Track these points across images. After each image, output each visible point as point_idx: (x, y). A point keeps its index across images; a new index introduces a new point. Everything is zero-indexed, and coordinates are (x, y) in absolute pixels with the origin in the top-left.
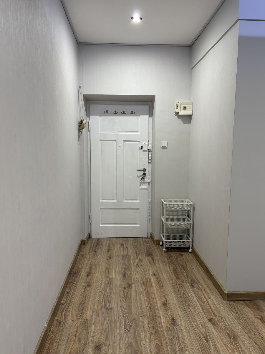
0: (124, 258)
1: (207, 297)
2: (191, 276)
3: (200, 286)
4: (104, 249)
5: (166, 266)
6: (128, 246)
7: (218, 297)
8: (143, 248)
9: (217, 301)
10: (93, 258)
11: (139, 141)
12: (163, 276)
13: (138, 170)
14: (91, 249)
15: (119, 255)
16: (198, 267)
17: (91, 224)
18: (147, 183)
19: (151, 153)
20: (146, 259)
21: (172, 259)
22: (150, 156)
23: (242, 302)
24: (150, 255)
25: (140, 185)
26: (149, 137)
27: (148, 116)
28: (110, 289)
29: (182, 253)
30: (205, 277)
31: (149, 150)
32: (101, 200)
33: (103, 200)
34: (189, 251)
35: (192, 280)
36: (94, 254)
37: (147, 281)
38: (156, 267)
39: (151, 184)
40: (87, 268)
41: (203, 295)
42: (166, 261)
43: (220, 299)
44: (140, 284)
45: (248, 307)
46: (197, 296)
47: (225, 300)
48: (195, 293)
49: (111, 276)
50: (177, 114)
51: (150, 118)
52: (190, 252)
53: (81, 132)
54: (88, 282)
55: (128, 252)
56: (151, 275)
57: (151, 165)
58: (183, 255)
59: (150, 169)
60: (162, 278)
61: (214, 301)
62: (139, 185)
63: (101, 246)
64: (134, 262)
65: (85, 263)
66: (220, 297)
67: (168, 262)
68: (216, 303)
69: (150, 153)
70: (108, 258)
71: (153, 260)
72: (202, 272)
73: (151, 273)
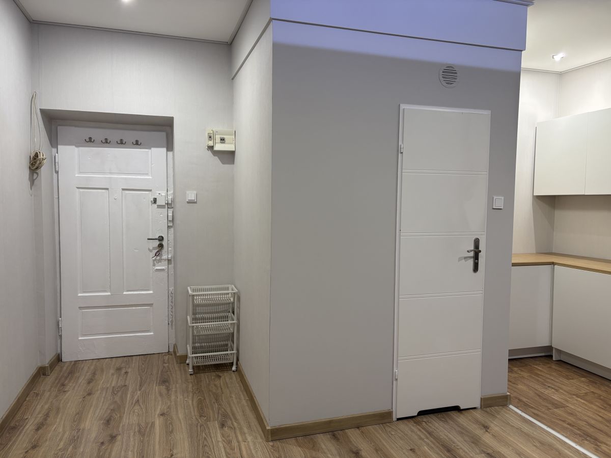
0: (116, 392)
1: (240, 438)
2: (224, 409)
3: (235, 424)
4: (82, 380)
5: (188, 397)
6: (129, 370)
7: (259, 437)
8: (155, 372)
9: (255, 444)
10: (56, 396)
11: (150, 191)
12: (177, 414)
13: (149, 239)
14: (57, 381)
15: (108, 388)
16: (241, 393)
17: (61, 336)
18: (165, 260)
19: (172, 210)
20: (156, 389)
21: (201, 386)
22: (170, 214)
23: (293, 440)
24: (165, 381)
25: (154, 265)
26: (167, 184)
27: (165, 150)
28: (75, 448)
29: (220, 374)
30: (247, 408)
31: (169, 205)
32: (81, 293)
33: (84, 292)
34: (231, 370)
35: (225, 416)
36: (58, 391)
37: (146, 427)
38: (170, 400)
39: (173, 263)
40: (40, 415)
41: (236, 437)
42: (190, 389)
43: (261, 440)
44: (132, 434)
45: (300, 446)
46: (226, 441)
47: (267, 441)
48: (223, 435)
49: (83, 425)
50: (211, 148)
51: (168, 153)
52: (234, 371)
53: (37, 174)
54: (34, 441)
55: (126, 380)
56: (156, 416)
57: (172, 229)
58: (220, 377)
59: (171, 237)
60: (174, 417)
61: (251, 444)
62: (152, 263)
63: (77, 375)
64: (132, 397)
65: (39, 407)
66: (261, 438)
67: (192, 390)
68: (252, 448)
69: (170, 211)
70: (85, 394)
71: (168, 389)
72: (244, 402)
73: (158, 412)
